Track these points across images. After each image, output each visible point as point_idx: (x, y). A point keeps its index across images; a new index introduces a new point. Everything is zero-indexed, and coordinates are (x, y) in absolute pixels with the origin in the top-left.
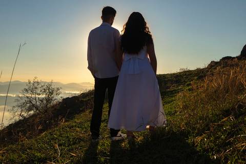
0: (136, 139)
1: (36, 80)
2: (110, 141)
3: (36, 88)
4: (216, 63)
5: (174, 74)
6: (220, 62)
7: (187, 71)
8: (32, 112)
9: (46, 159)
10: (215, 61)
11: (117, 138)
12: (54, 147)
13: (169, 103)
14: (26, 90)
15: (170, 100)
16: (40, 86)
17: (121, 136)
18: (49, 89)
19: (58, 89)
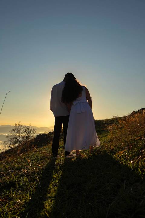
0: (81, 157)
1: (20, 124)
2: (64, 158)
3: (20, 129)
4: (136, 112)
5: (109, 120)
6: (138, 111)
7: (118, 118)
8: (17, 145)
9: (22, 168)
10: (136, 111)
11: (69, 157)
12: (27, 162)
13: (105, 136)
14: (14, 130)
15: (106, 135)
16: (23, 128)
17: (72, 155)
18: (28, 130)
19: (34, 130)
